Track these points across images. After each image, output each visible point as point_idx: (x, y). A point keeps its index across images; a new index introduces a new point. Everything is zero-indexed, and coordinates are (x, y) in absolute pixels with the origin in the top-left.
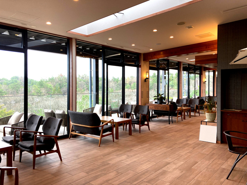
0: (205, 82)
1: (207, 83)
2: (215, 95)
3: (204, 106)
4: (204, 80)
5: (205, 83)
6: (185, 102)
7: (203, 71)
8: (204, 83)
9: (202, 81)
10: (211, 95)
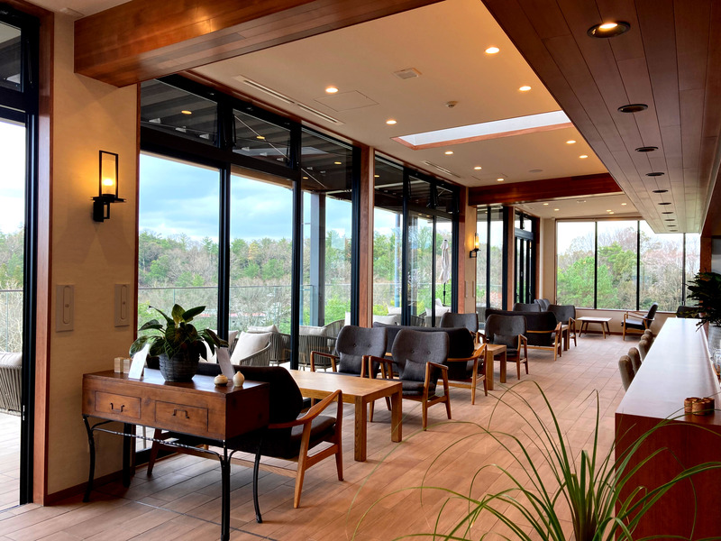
0: (476, 250)
1: (482, 256)
2: (511, 307)
3: (470, 363)
4: (470, 244)
5: (474, 254)
6: (376, 349)
7: (467, 207)
8: (470, 257)
9: (464, 248)
10: (497, 303)
